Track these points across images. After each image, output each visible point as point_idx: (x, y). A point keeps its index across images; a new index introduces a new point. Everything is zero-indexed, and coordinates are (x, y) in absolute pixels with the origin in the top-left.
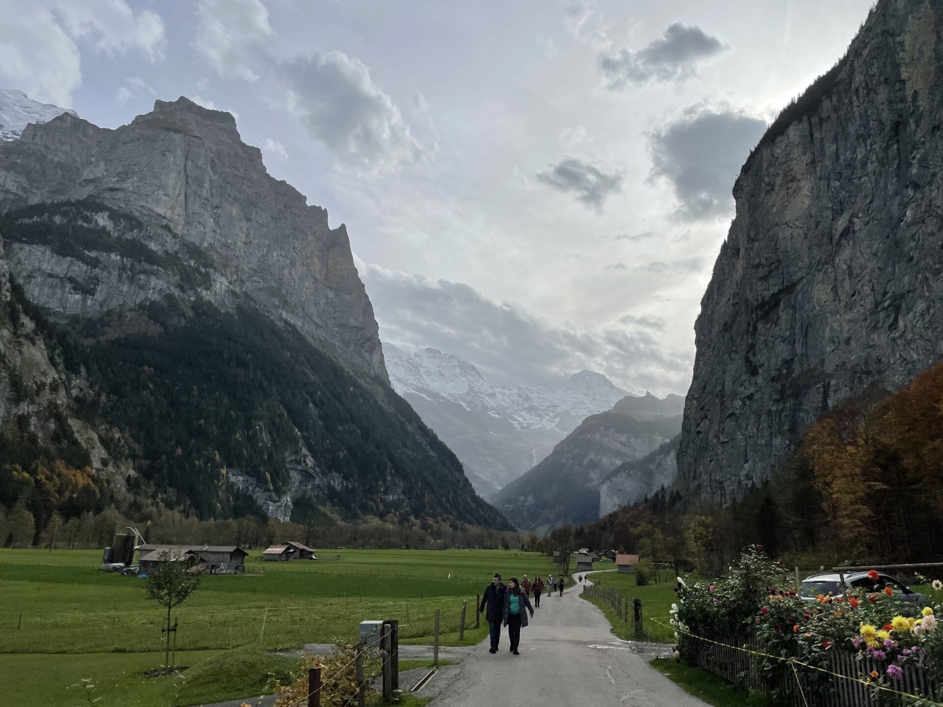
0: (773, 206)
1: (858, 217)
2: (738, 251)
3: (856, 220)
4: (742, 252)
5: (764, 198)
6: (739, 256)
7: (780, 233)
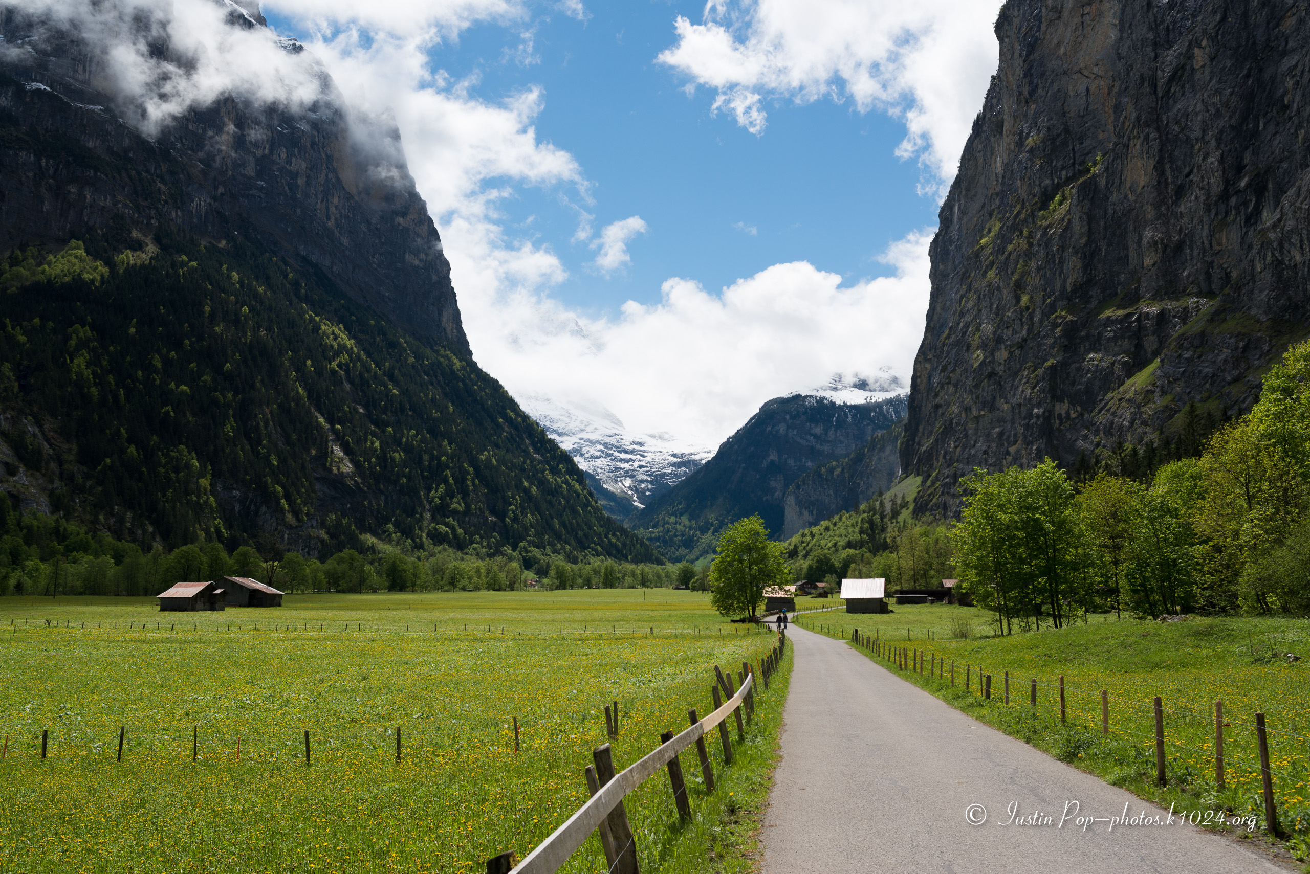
0: (1059, 44)
1: (1200, 47)
2: (1000, 126)
3: (1196, 51)
4: (1006, 126)
5: (1045, 32)
6: (1001, 133)
7: (1070, 88)
